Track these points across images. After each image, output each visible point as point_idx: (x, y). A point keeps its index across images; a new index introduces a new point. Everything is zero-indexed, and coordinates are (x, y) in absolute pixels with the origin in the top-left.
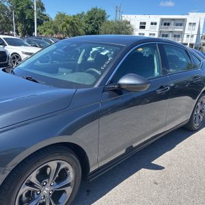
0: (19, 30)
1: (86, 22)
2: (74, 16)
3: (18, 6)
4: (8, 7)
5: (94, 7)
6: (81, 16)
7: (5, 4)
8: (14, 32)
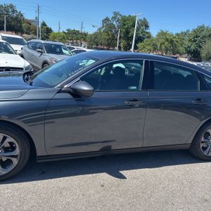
0: (122, 46)
1: (190, 40)
2: (178, 35)
3: (124, 25)
4: (116, 26)
5: (201, 25)
6: (185, 34)
7: (114, 23)
8: (117, 48)
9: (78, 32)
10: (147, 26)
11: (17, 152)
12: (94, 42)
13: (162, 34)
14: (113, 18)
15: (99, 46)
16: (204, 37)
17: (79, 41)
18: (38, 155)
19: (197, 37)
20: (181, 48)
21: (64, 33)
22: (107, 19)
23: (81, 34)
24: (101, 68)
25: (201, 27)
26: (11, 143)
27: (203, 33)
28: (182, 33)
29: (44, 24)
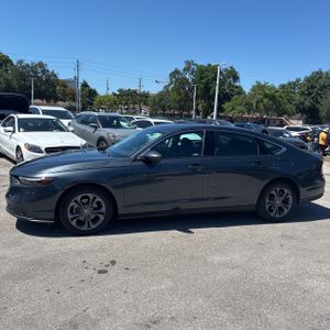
0: (200, 109)
1: (303, 94)
4: (190, 81)
7: (187, 77)
8: (193, 112)
9: (135, 92)
10: (236, 78)
11: (103, 209)
12: (159, 105)
13: (259, 87)
14: (185, 69)
15: (167, 112)
16: (324, 87)
17: (136, 106)
18: (120, 212)
19: (312, 87)
20: (288, 106)
21: (115, 94)
22: (177, 72)
23: (140, 95)
24: (169, 139)
25: (318, 73)
26: (98, 203)
27: (322, 82)
28: (290, 84)
29: (85, 85)
